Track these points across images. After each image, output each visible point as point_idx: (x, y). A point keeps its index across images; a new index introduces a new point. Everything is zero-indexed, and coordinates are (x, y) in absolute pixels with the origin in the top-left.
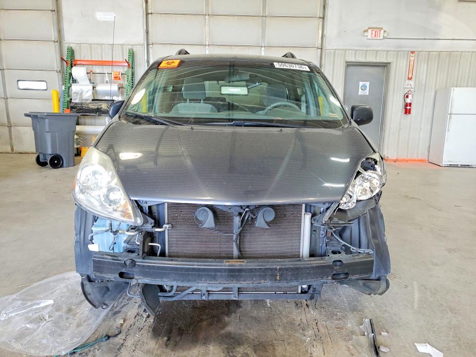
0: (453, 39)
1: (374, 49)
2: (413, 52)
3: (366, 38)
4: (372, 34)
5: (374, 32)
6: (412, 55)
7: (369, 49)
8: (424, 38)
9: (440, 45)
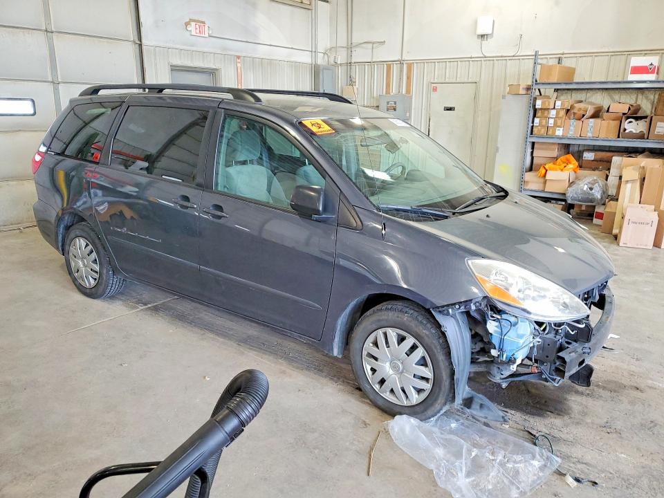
0: (271, 45)
1: (199, 49)
2: (238, 57)
3: (188, 33)
4: (196, 29)
5: (197, 26)
6: (238, 60)
7: (194, 49)
8: (245, 40)
9: (262, 52)
